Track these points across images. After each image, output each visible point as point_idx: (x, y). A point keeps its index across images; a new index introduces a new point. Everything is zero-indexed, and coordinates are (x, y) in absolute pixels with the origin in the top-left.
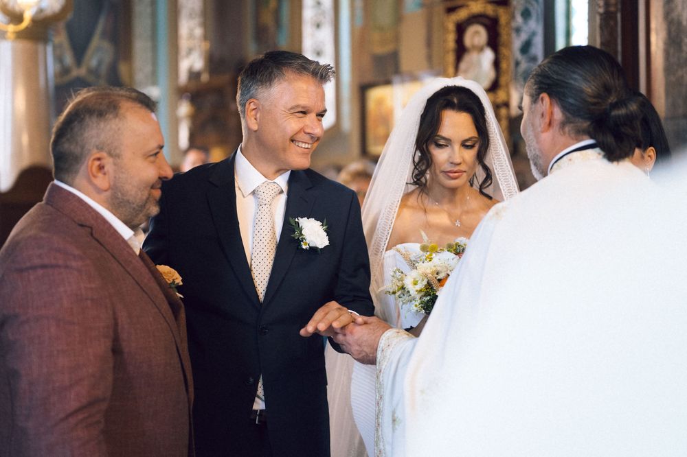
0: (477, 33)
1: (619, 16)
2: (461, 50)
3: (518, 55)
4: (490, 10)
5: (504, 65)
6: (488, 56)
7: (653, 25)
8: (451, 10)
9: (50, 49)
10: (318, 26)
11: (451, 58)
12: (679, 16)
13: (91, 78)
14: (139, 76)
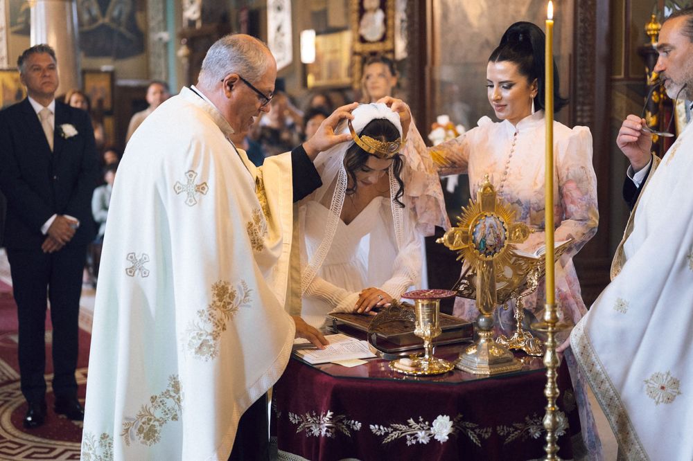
5: (390, 22)
6: (379, 15)
9: (74, 6)
11: (355, 16)
13: (114, 26)
14: (152, 24)
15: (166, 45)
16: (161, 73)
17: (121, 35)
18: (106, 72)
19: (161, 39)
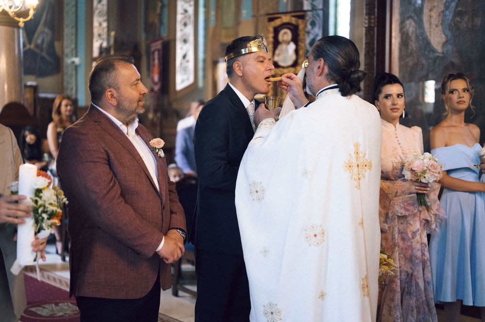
0: (285, 33)
1: (376, 29)
2: (276, 43)
3: (308, 46)
4: (294, 21)
5: (301, 52)
6: (292, 46)
7: (394, 34)
8: (271, 20)
10: (185, 25)
12: (408, 30)
13: (38, 51)
14: (66, 51)
15: (76, 67)
16: (72, 89)
17: (43, 58)
18: (31, 86)
19: (73, 62)
